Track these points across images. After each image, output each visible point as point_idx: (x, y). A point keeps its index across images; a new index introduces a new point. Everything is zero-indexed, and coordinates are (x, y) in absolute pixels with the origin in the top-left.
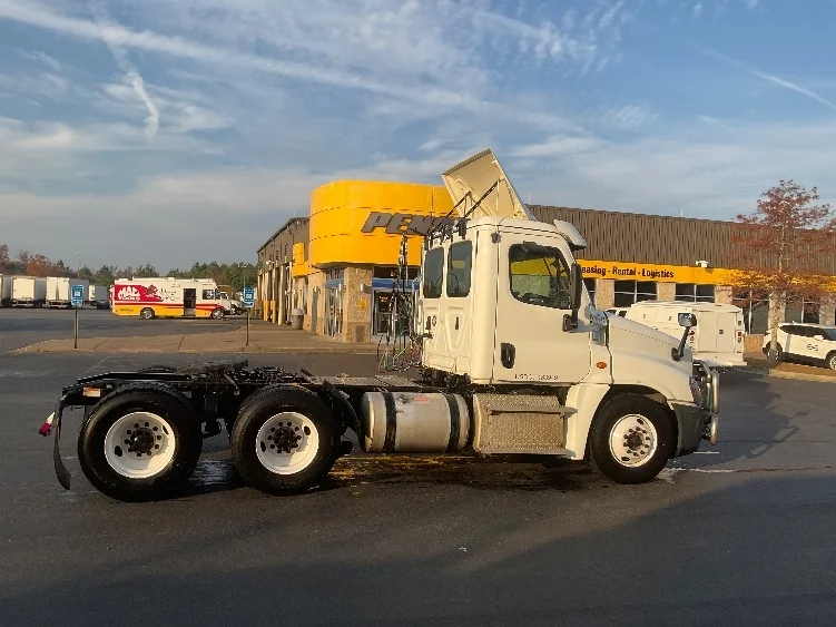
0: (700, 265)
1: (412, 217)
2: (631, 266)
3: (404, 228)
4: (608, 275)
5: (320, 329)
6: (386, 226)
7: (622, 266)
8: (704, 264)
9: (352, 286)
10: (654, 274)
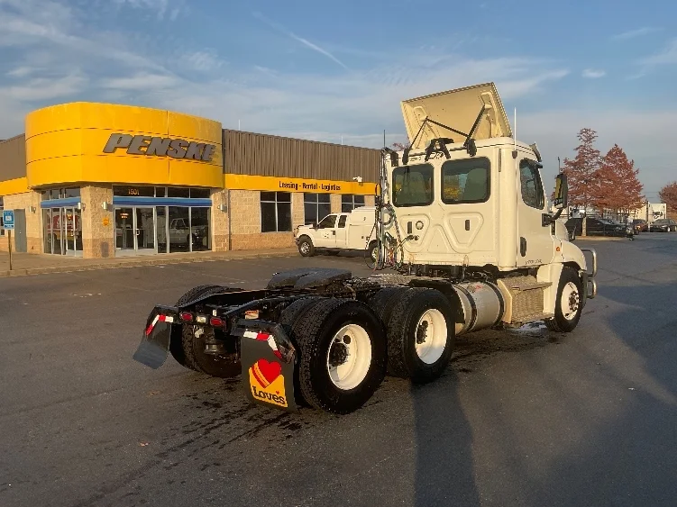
0: (356, 180)
1: (151, 139)
2: (313, 182)
3: (145, 149)
4: (300, 189)
5: (39, 248)
6: (128, 147)
7: (308, 182)
8: (360, 179)
9: (94, 205)
10: (328, 187)
